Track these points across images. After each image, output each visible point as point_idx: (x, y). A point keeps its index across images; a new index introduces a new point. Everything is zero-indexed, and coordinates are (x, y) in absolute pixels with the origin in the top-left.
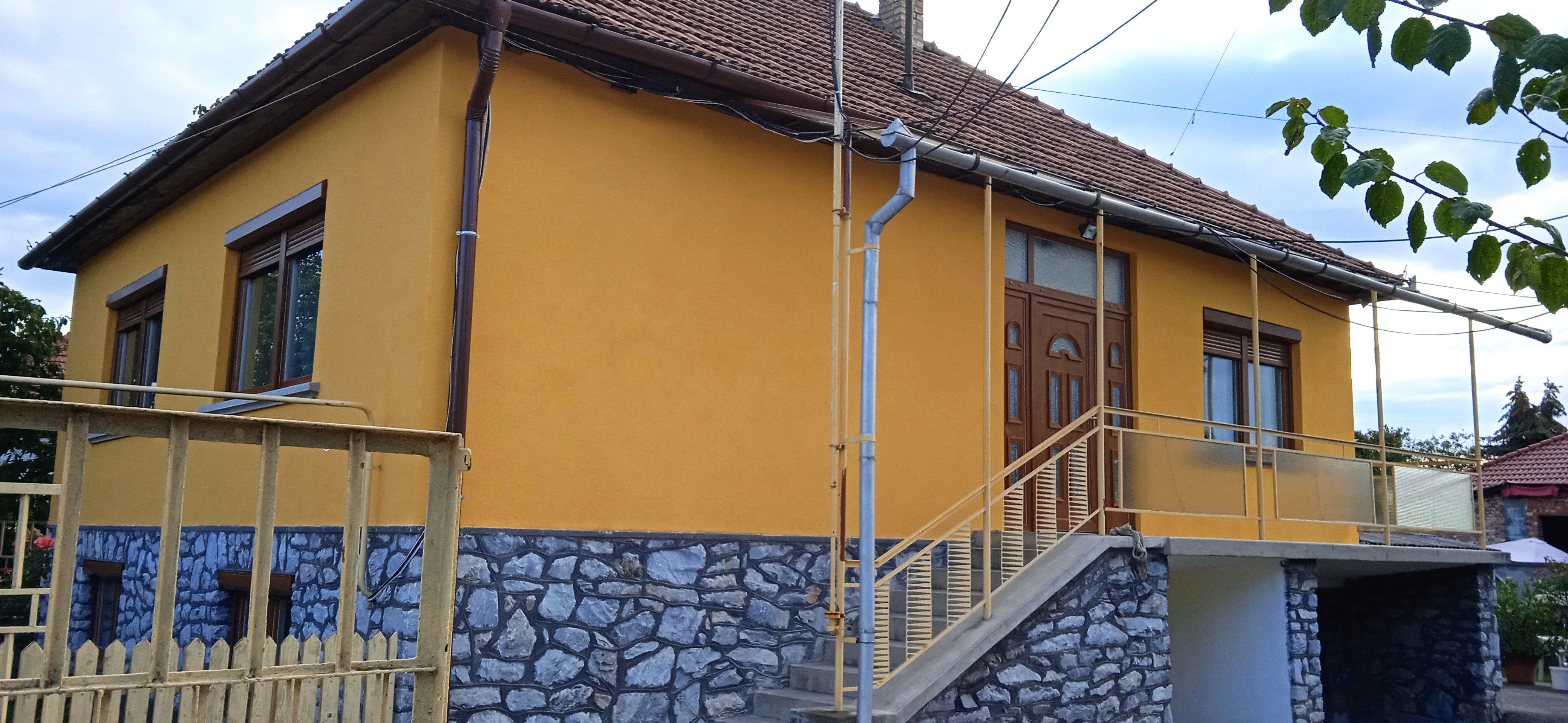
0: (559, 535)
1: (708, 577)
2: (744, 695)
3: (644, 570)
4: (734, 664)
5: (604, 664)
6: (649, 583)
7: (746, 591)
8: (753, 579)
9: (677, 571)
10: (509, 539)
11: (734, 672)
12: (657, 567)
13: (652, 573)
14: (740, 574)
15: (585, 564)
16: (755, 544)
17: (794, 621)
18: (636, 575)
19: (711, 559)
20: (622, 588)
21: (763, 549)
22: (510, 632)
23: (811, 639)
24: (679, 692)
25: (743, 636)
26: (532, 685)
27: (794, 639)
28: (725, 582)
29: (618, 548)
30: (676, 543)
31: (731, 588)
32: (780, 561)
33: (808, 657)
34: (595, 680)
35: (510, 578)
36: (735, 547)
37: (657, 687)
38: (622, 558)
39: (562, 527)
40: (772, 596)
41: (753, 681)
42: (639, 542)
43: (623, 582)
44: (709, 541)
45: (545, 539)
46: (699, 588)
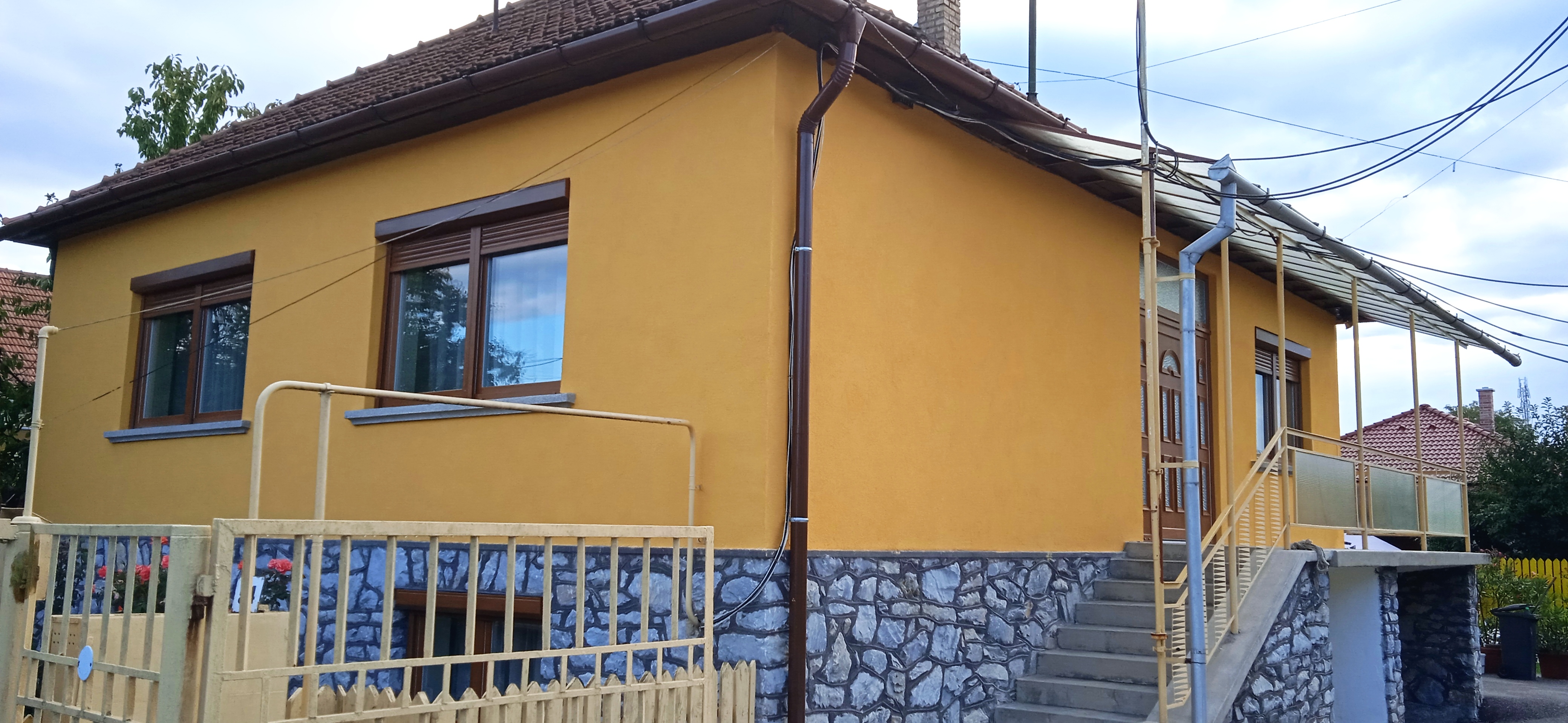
0: (866, 557)
1: (962, 595)
2: (987, 711)
3: (921, 589)
4: (982, 680)
5: (898, 685)
6: (924, 602)
7: (986, 608)
8: (991, 594)
9: (942, 589)
10: (833, 562)
11: (981, 688)
12: (929, 586)
13: (927, 592)
14: (982, 591)
15: (883, 585)
16: (992, 561)
17: (1018, 635)
18: (915, 595)
19: (965, 577)
20: (908, 607)
21: (996, 565)
22: (835, 657)
23: (1028, 653)
24: (945, 711)
25: (986, 653)
26: (850, 709)
27: (1018, 653)
28: (973, 600)
29: (903, 567)
30: (941, 562)
31: (976, 606)
32: (1007, 577)
33: (1026, 671)
34: (893, 702)
35: (833, 602)
36: (978, 564)
37: (932, 706)
38: (905, 577)
39: (866, 548)
40: (1002, 612)
41: (993, 696)
42: (917, 562)
43: (907, 602)
44: (962, 558)
45: (856, 560)
46: (957, 607)
